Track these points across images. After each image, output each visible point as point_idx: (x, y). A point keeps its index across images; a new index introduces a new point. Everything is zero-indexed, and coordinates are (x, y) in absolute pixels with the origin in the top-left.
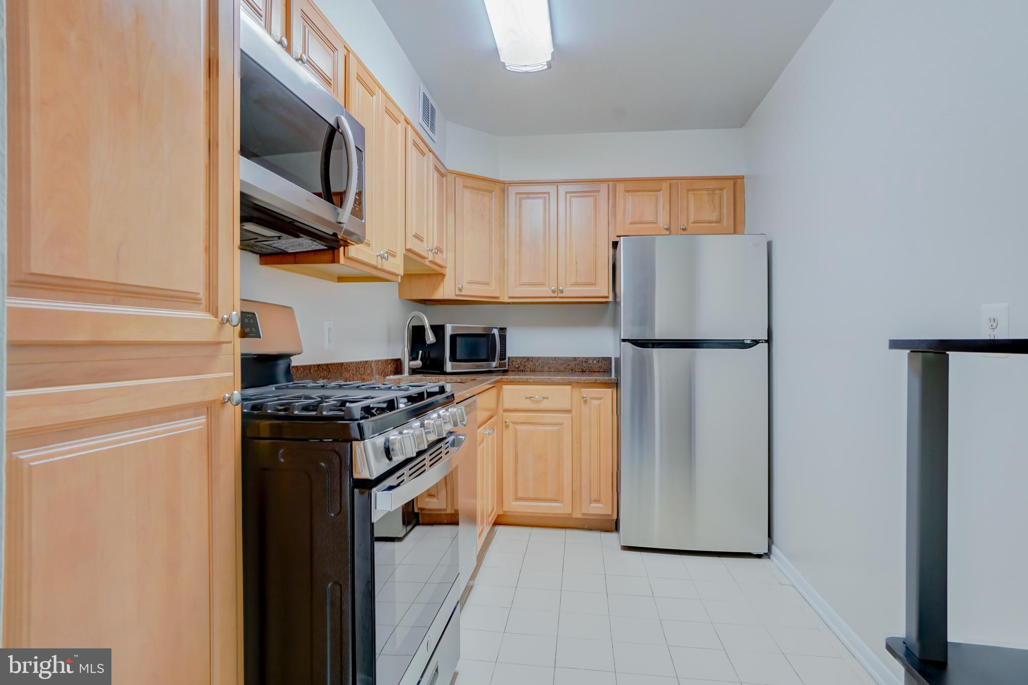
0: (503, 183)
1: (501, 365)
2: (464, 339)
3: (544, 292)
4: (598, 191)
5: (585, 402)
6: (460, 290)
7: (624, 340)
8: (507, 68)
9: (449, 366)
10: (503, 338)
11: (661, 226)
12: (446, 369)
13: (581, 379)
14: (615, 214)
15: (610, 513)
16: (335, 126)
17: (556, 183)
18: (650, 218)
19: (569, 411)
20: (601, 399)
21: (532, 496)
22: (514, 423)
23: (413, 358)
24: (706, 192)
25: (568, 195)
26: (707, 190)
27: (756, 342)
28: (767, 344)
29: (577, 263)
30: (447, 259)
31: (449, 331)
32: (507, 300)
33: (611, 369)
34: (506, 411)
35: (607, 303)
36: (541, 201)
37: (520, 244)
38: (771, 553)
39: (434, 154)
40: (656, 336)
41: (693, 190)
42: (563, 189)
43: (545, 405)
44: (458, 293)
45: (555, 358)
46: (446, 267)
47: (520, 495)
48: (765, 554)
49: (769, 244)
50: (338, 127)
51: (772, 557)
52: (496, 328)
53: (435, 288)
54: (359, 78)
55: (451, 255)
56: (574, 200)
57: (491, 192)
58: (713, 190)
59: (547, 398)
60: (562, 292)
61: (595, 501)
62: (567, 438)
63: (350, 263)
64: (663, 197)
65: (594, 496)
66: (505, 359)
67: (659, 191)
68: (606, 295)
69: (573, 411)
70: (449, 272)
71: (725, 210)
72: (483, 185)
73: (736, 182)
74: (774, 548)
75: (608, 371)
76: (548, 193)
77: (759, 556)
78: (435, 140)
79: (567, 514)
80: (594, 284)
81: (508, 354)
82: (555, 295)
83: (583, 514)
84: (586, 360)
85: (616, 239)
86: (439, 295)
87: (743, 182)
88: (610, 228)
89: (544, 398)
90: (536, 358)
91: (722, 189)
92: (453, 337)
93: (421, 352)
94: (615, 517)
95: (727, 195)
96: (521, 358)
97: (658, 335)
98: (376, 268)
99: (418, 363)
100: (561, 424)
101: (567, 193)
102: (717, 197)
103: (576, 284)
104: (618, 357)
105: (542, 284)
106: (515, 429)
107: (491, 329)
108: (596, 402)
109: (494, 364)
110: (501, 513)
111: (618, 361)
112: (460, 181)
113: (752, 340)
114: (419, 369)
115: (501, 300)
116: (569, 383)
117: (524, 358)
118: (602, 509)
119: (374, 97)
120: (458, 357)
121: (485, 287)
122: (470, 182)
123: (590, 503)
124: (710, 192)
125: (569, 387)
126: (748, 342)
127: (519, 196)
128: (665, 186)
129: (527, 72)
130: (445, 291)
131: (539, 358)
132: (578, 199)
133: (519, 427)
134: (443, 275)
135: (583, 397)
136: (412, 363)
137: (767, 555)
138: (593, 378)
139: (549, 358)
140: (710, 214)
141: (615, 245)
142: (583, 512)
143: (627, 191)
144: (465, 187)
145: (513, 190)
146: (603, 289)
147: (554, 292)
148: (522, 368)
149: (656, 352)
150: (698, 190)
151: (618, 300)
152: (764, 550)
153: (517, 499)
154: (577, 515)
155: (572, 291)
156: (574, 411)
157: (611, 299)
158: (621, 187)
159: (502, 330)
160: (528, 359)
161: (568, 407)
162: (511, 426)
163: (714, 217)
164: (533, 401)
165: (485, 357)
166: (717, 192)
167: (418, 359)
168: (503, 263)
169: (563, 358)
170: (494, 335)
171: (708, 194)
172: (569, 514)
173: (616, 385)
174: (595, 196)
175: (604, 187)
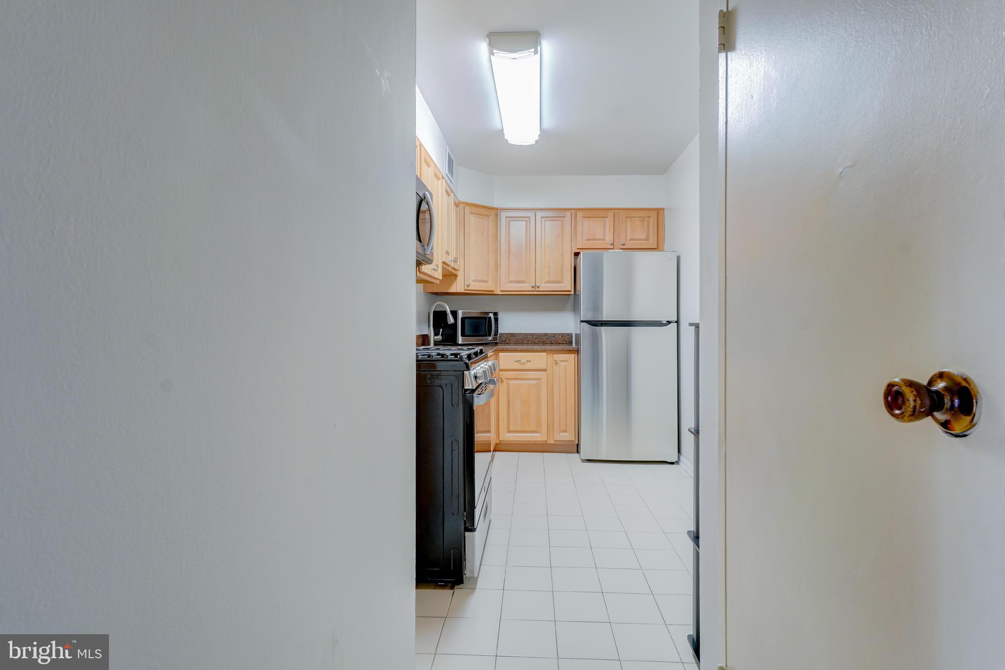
0: (497, 209)
1: (495, 339)
2: (470, 320)
3: (526, 287)
4: (564, 217)
5: (556, 363)
6: (468, 286)
7: (582, 321)
8: (509, 142)
9: (460, 340)
10: (496, 320)
11: (608, 242)
12: (458, 341)
13: (552, 348)
14: (576, 233)
15: (573, 439)
16: (423, 198)
17: (535, 210)
18: (601, 237)
19: (545, 370)
20: (567, 361)
21: (520, 429)
22: (507, 379)
23: (436, 334)
24: (638, 219)
25: (543, 219)
26: (640, 217)
27: (669, 322)
28: (676, 324)
29: (549, 267)
30: (459, 265)
31: (460, 315)
32: (499, 293)
33: (572, 341)
34: (501, 370)
35: (570, 295)
36: (524, 223)
37: (509, 253)
38: (680, 461)
39: (454, 194)
40: (604, 317)
41: (630, 217)
42: (539, 214)
43: (528, 366)
44: (466, 288)
45: (532, 334)
46: (459, 270)
47: (511, 428)
48: (676, 462)
49: (678, 258)
50: (425, 198)
51: (680, 463)
52: (492, 313)
53: (451, 284)
54: (426, 161)
55: (462, 261)
56: (547, 222)
57: (489, 216)
58: (644, 218)
59: (530, 361)
60: (538, 287)
61: (563, 431)
62: (544, 389)
63: (421, 274)
64: (609, 221)
65: (562, 429)
66: (497, 335)
67: (607, 217)
68: (570, 289)
69: (548, 370)
70: (460, 274)
71: (651, 231)
72: (483, 211)
73: (659, 212)
74: (682, 458)
75: (571, 343)
76: (529, 217)
77: (672, 463)
78: (453, 182)
79: (544, 441)
80: (561, 282)
81: (500, 331)
82: (534, 289)
83: (555, 441)
84: (554, 335)
85: (578, 251)
86: (453, 290)
87: (664, 212)
88: (572, 243)
89: (527, 361)
90: (518, 334)
91: (649, 217)
92: (463, 319)
93: (441, 330)
94: (577, 442)
95: (653, 221)
96: (507, 334)
97: (605, 318)
98: (430, 276)
99: (439, 337)
100: (539, 379)
101: (542, 217)
102: (646, 223)
103: (549, 282)
104: (578, 332)
105: (524, 282)
106: (508, 383)
107: (488, 313)
108: (563, 364)
109: (490, 338)
110: (498, 442)
111: (577, 336)
112: (467, 209)
113: (667, 321)
114: (438, 342)
115: (495, 293)
116: (544, 351)
117: (509, 334)
118: (568, 436)
119: (440, 181)
120: (466, 333)
121: (484, 284)
122: (475, 210)
123: (560, 433)
124: (641, 219)
125: (545, 354)
126: (665, 322)
127: (508, 219)
128: (611, 214)
129: (522, 145)
130: (458, 287)
131: (520, 334)
132: (551, 222)
133: (510, 382)
134: (456, 276)
135: (555, 360)
136: (436, 337)
137: (677, 463)
138: (561, 347)
139: (527, 334)
140: (640, 234)
141: (577, 254)
142: (555, 439)
143: (584, 217)
144: (471, 213)
145: (504, 215)
146: (567, 285)
147: (533, 287)
148: (508, 341)
149: (603, 329)
150: (633, 217)
151: (578, 293)
152: (675, 459)
153: (509, 432)
154: (551, 441)
155: (545, 287)
157: (572, 293)
158: (580, 214)
159: (495, 314)
160: (512, 335)
161: (544, 367)
162: (505, 380)
163: (644, 237)
164: (520, 363)
165: (484, 334)
166: (646, 219)
167: (439, 335)
168: (497, 267)
169: (537, 334)
170: (490, 318)
171: (640, 220)
172: (545, 441)
173: (577, 351)
174: (562, 220)
175: (568, 214)
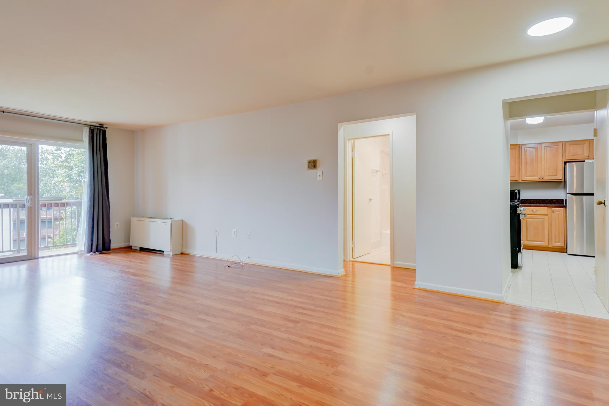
0: (520, 145)
3: (536, 178)
4: (558, 146)
5: (553, 212)
7: (569, 194)
10: (519, 193)
11: (585, 156)
13: (552, 205)
14: (565, 152)
17: (541, 143)
18: (581, 154)
20: (559, 211)
21: (533, 240)
32: (521, 181)
33: (563, 203)
35: (562, 181)
36: (535, 149)
42: (543, 145)
43: (538, 213)
47: (529, 239)
56: (548, 149)
57: (515, 148)
59: (538, 211)
60: (543, 178)
62: (546, 223)
64: (586, 146)
65: (557, 241)
66: (520, 200)
67: (584, 144)
68: (561, 179)
76: (537, 147)
80: (557, 176)
82: (540, 179)
83: (553, 246)
84: (553, 200)
88: (563, 157)
89: (537, 211)
94: (565, 248)
100: (544, 219)
101: (545, 147)
103: (549, 176)
105: (535, 176)
106: (527, 220)
107: (515, 190)
108: (557, 212)
111: (566, 200)
115: (519, 181)
116: (547, 206)
117: (527, 199)
118: (560, 244)
121: (513, 178)
123: (555, 243)
125: (547, 208)
127: (525, 149)
132: (550, 149)
138: (556, 205)
143: (570, 145)
145: (523, 147)
146: (560, 177)
148: (526, 202)
151: (566, 180)
153: (527, 241)
154: (550, 246)
155: (547, 178)
156: (549, 215)
157: (563, 180)
158: (567, 144)
159: (519, 191)
161: (547, 214)
164: (533, 212)
168: (520, 170)
172: (547, 246)
173: (565, 207)
